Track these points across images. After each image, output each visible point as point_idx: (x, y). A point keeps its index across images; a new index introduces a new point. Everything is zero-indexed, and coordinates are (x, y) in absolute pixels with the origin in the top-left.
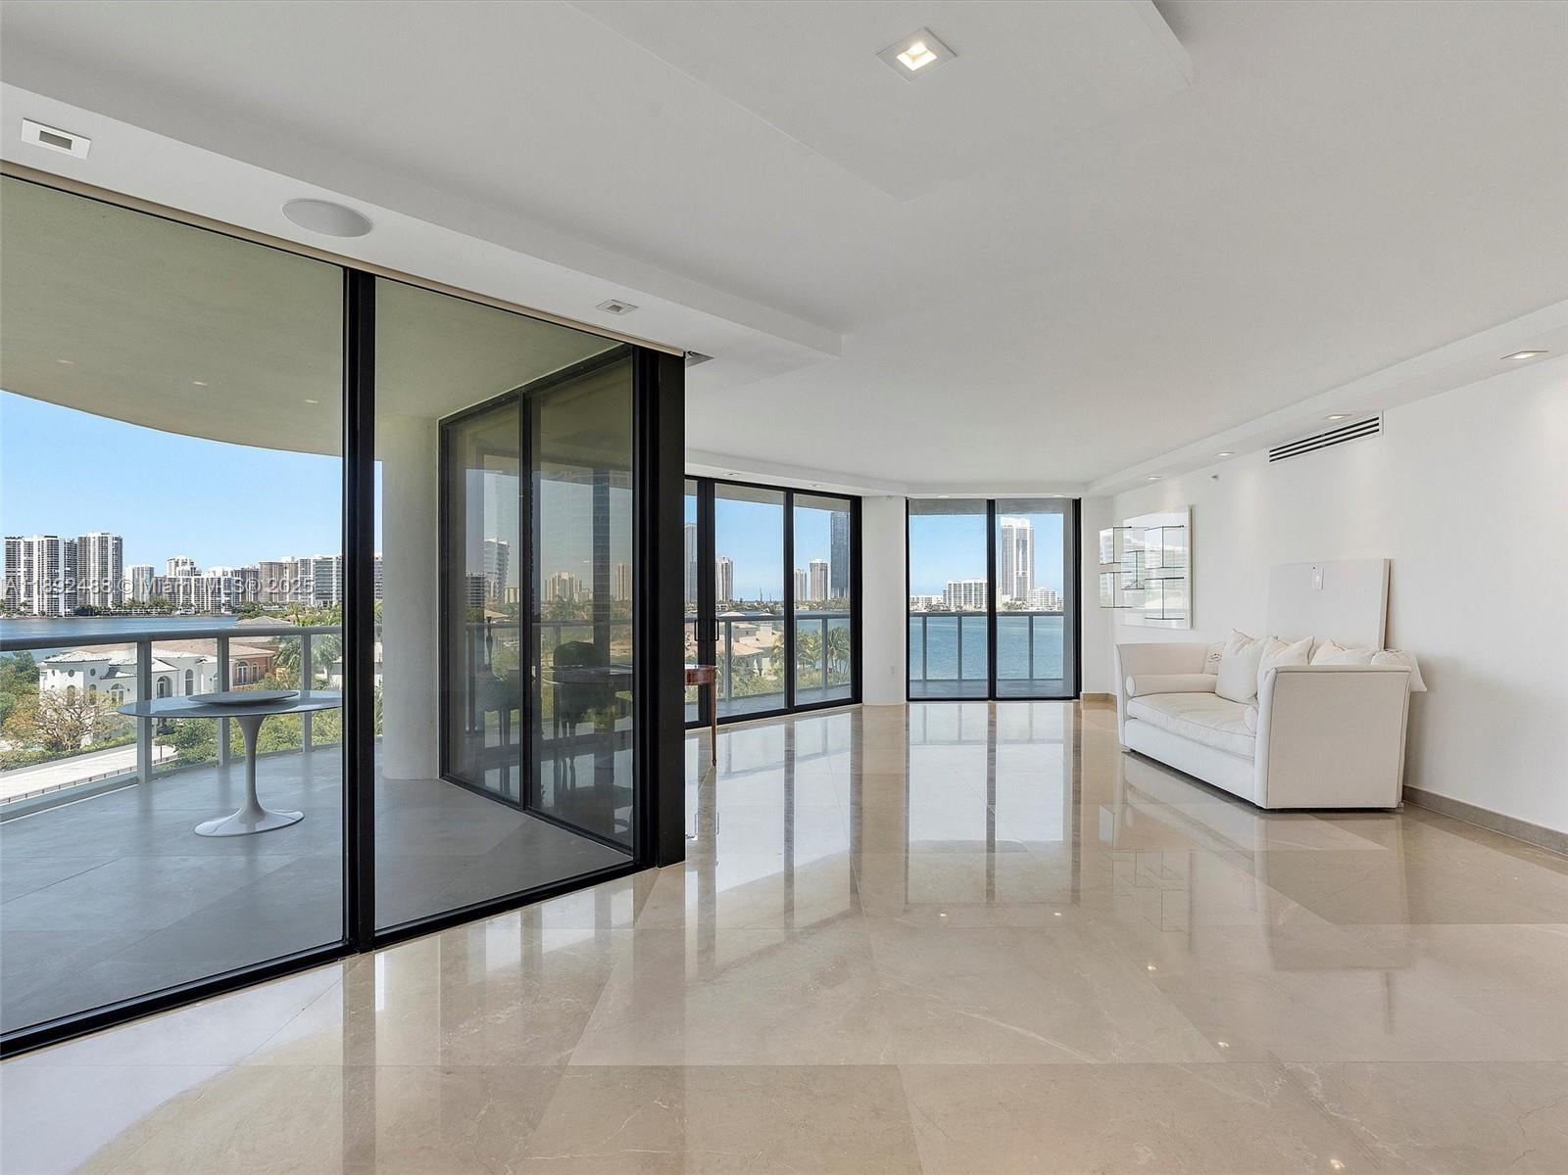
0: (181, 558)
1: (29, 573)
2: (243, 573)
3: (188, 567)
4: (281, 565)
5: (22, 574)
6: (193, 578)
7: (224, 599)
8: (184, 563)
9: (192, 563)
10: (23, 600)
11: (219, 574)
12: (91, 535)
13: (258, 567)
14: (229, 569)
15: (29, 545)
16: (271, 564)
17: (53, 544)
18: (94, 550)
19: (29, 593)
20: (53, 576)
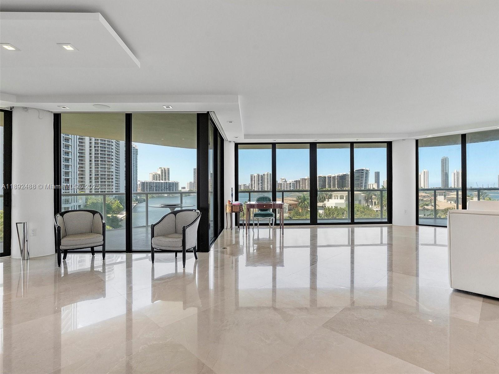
0: (283, 178)
1: (254, 183)
2: (296, 181)
3: (284, 180)
4: (305, 179)
5: (253, 183)
6: (285, 183)
7: (292, 188)
8: (284, 179)
9: (285, 179)
10: (254, 189)
11: (291, 182)
12: (265, 173)
13: (300, 180)
14: (293, 181)
15: (254, 176)
16: (303, 179)
17: (259, 176)
18: (266, 177)
19: (255, 188)
20: (259, 184)
